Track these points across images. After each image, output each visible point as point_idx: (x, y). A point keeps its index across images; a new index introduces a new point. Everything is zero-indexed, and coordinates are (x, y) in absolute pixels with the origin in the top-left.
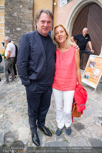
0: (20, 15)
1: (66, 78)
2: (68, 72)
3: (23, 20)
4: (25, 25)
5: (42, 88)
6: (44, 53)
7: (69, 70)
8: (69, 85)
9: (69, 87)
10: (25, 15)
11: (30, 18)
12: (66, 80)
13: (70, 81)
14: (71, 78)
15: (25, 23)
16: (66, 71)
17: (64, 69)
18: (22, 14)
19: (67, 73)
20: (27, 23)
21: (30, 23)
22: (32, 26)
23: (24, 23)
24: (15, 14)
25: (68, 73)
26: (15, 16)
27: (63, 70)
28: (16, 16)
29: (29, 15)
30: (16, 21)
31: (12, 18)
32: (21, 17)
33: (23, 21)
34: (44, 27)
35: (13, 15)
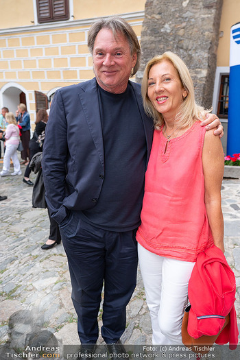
0: (178, 29)
1: (166, 219)
2: (171, 200)
3: (186, 41)
4: (189, 55)
5: (100, 235)
6: (100, 140)
7: (176, 196)
8: (174, 241)
9: (176, 247)
10: (193, 26)
11: (207, 33)
12: (164, 224)
13: (178, 231)
14: (185, 222)
15: (190, 48)
16: (166, 196)
17: (163, 192)
18: (184, 24)
19: (170, 205)
20: (196, 49)
21: (202, 48)
22: (206, 55)
23: (186, 50)
24: (167, 28)
25: (174, 203)
26: (166, 33)
27: (160, 192)
28: (168, 31)
29: (205, 23)
30: (168, 46)
31: (158, 39)
32: (181, 32)
33: (185, 43)
34: (104, 69)
35: (162, 30)
